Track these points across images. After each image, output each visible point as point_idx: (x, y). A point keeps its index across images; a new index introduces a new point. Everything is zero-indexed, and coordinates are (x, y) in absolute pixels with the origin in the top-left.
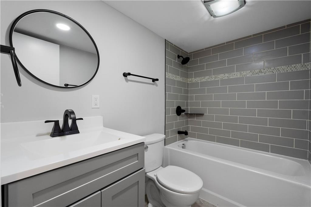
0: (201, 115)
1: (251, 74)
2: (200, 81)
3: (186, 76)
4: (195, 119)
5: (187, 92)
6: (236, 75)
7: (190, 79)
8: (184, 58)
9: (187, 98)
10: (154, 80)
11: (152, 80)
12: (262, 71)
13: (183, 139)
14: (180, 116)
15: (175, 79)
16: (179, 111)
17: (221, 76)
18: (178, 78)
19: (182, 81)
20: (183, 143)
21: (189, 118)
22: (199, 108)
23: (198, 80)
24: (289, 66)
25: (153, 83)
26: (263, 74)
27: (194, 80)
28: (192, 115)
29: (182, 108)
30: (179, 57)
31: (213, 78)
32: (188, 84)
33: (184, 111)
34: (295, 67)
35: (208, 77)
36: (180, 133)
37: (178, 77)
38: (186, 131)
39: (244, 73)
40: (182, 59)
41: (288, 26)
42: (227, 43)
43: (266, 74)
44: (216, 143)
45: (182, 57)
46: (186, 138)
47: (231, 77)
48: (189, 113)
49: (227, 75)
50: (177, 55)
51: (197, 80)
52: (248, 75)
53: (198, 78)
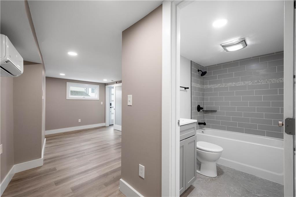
0: (215, 111)
1: (252, 83)
2: (213, 87)
3: (203, 83)
4: (210, 114)
5: (203, 95)
6: (241, 84)
7: (206, 86)
8: (202, 72)
9: (203, 99)
10: (185, 88)
11: (184, 88)
12: (260, 81)
13: (201, 128)
14: (200, 112)
15: (196, 86)
16: (199, 108)
17: (229, 84)
18: (198, 86)
19: (200, 87)
20: (202, 131)
21: (205, 113)
22: (213, 107)
23: (213, 86)
24: (277, 79)
25: (185, 90)
26: (260, 84)
27: (209, 86)
28: (207, 112)
29: (201, 106)
30: (198, 71)
31: (224, 85)
32: (204, 89)
33: (202, 108)
34: (281, 80)
35: (220, 84)
36: (199, 124)
37: (198, 84)
38: (204, 122)
39: (247, 82)
40: (201, 73)
41: (276, 53)
42: (234, 61)
43: (262, 83)
44: (226, 131)
45: (201, 71)
46: (203, 128)
47: (237, 85)
48: (205, 110)
49: (234, 83)
50: (197, 70)
51: (211, 87)
52: (249, 84)
53: (212, 85)
